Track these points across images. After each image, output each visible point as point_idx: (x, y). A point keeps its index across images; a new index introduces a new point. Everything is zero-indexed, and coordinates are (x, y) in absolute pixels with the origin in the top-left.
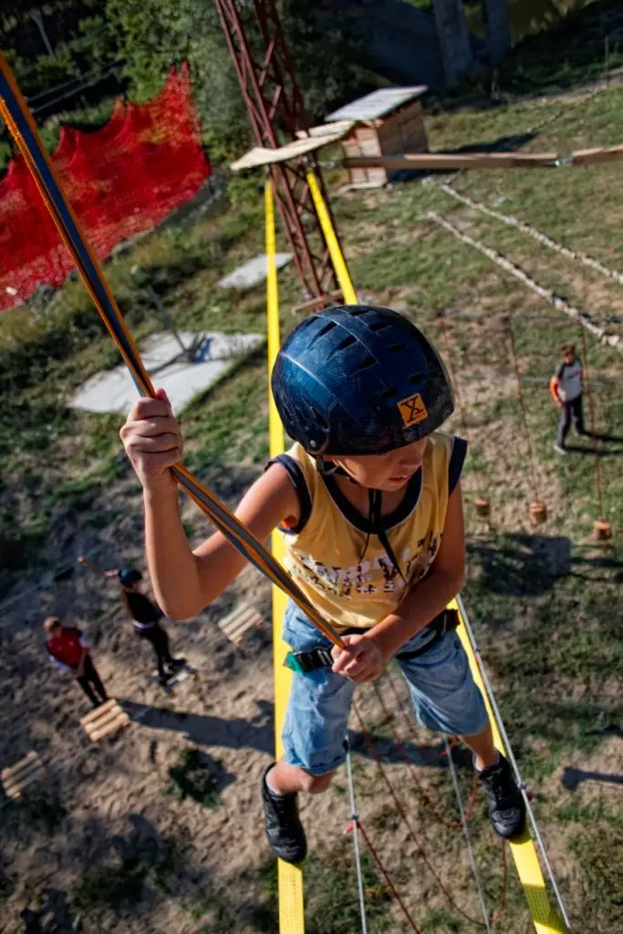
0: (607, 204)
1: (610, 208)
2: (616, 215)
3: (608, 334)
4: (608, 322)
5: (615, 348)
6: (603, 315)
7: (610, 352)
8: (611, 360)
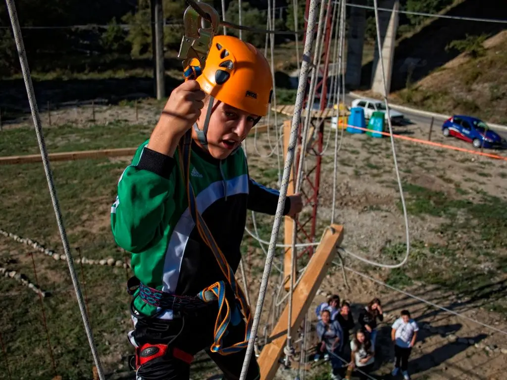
0: (4, 195)
1: (6, 197)
2: (10, 201)
3: (9, 270)
4: (9, 263)
5: (14, 278)
6: (5, 259)
7: (11, 281)
8: (12, 286)
